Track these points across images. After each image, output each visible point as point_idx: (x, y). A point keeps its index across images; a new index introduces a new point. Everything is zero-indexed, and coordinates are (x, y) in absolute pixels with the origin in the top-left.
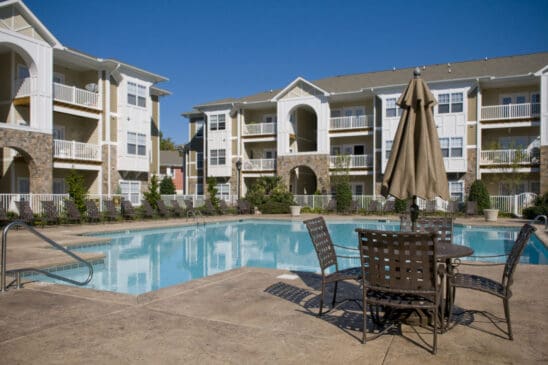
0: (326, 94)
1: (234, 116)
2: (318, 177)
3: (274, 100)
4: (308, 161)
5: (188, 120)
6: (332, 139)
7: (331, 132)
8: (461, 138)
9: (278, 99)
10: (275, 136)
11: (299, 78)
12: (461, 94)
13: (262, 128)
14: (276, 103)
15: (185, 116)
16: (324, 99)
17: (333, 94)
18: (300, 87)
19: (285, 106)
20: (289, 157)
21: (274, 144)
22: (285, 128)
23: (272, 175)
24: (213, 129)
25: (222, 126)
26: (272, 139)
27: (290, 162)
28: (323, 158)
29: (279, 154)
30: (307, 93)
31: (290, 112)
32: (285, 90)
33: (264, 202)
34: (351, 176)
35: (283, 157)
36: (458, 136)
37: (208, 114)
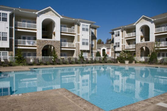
0: (153, 20)
1: (122, 31)
2: (150, 50)
3: (134, 25)
4: (146, 45)
5: (111, 34)
6: (156, 36)
7: (155, 34)
9: (136, 24)
10: (135, 37)
11: (143, 16)
13: (132, 34)
14: (135, 26)
15: (110, 33)
16: (152, 22)
17: (155, 19)
18: (144, 19)
19: (138, 26)
20: (140, 44)
21: (135, 40)
22: (139, 34)
23: (134, 50)
24: (116, 36)
25: (119, 35)
26: (135, 38)
27: (140, 45)
28: (152, 43)
29: (136, 43)
30: (146, 21)
31: (140, 28)
32: (138, 21)
35: (138, 44)
37: (115, 31)
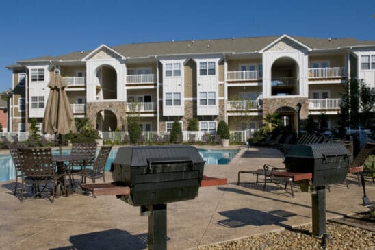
0: (124, 58)
2: (118, 118)
3: (83, 60)
4: (110, 106)
5: (12, 71)
6: (128, 91)
7: (127, 85)
8: (214, 92)
9: (87, 59)
10: (85, 87)
11: (103, 45)
12: (214, 63)
13: (74, 81)
14: (85, 62)
15: (9, 68)
16: (122, 61)
17: (128, 58)
18: (104, 51)
19: (92, 65)
20: (95, 103)
21: (84, 93)
22: (93, 81)
23: (83, 116)
24: (34, 80)
25: (42, 78)
26: (83, 89)
27: (96, 107)
28: (122, 104)
29: (88, 101)
30: (109, 56)
31: (97, 70)
32: (92, 53)
33: (75, 137)
34: (141, 118)
35: (91, 104)
36: (213, 91)
37: (30, 68)
